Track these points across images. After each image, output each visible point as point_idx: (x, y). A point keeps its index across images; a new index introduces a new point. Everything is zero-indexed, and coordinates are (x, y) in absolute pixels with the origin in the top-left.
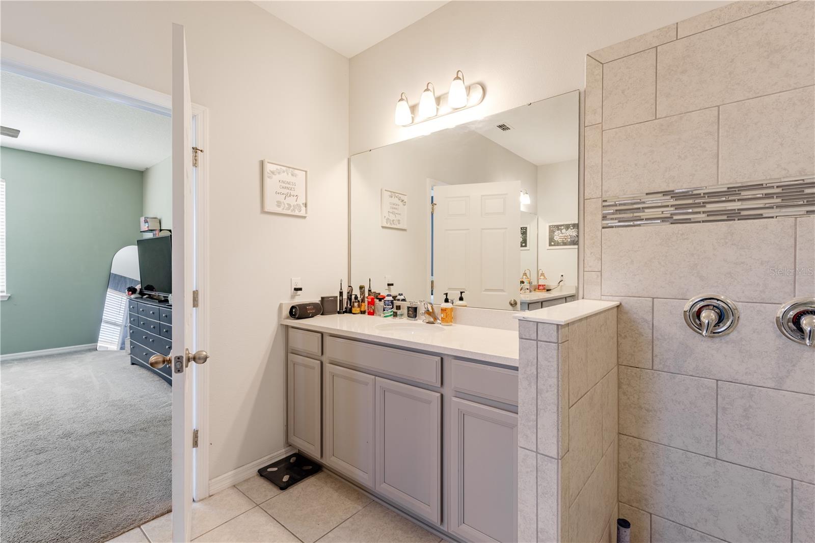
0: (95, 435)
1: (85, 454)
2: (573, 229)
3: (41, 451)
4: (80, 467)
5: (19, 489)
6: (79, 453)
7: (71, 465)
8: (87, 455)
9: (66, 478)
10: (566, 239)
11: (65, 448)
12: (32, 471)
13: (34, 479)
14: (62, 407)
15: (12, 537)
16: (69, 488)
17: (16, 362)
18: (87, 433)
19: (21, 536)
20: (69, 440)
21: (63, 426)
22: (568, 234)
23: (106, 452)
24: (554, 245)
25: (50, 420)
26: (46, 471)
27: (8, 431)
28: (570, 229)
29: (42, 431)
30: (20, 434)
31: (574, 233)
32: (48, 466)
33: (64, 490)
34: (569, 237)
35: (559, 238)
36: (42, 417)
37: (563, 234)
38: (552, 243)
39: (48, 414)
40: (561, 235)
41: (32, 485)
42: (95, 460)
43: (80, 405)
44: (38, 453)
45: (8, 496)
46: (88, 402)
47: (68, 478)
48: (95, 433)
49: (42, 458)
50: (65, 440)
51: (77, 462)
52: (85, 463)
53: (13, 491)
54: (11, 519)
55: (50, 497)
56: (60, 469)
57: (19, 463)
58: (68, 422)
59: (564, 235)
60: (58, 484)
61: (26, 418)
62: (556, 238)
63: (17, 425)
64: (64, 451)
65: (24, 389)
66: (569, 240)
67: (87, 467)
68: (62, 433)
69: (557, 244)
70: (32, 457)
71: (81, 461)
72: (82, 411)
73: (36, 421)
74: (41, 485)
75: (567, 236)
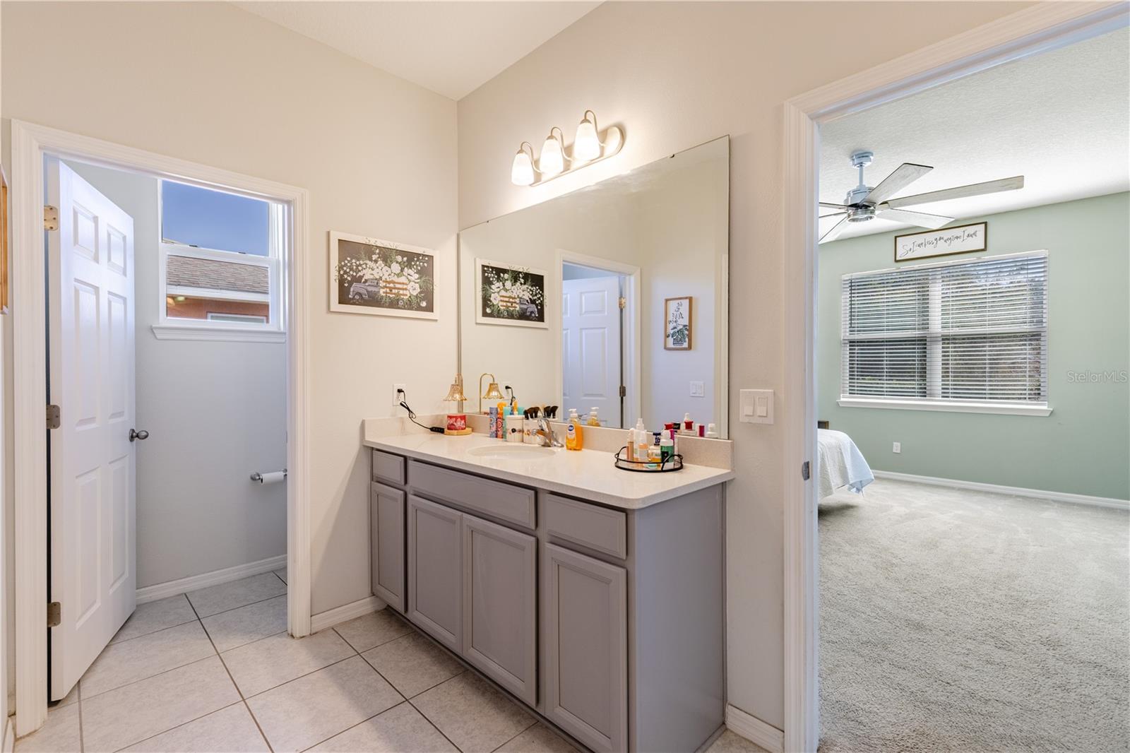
0: (1096, 670)
1: (1059, 690)
2: (525, 284)
3: (1004, 646)
4: (1039, 706)
5: (945, 681)
6: (1050, 682)
7: (1026, 693)
8: (1060, 695)
9: (1008, 708)
10: (512, 303)
11: (1036, 662)
12: (975, 666)
13: (971, 679)
14: (1074, 596)
15: (900, 737)
16: (1001, 729)
17: (1056, 505)
18: (1084, 658)
19: (909, 745)
20: (1051, 653)
21: (1055, 626)
22: (514, 295)
23: (1094, 711)
24: (491, 315)
25: (1045, 607)
26: (991, 679)
27: (987, 594)
28: (518, 284)
29: (1023, 617)
30: (996, 605)
31: (525, 293)
32: (997, 673)
33: (993, 725)
34: (518, 301)
35: (499, 298)
36: (1037, 596)
37: (506, 290)
38: (488, 311)
39: (1048, 596)
40: (503, 293)
41: (962, 687)
42: (1067, 712)
43: (1104, 606)
44: (999, 645)
45: (932, 680)
46: (1121, 606)
47: (1009, 711)
48: (1096, 665)
49: (999, 655)
50: (1044, 649)
51: (1039, 696)
52: (1049, 706)
53: (940, 678)
54: (915, 713)
55: (971, 720)
56: (1009, 690)
57: (970, 645)
58: (1067, 623)
59: (508, 294)
60: (991, 710)
61: (1018, 588)
62: (495, 299)
63: (1000, 592)
64: (1031, 665)
65: (1041, 546)
66: (518, 309)
67: (1047, 716)
68: (1047, 635)
69: (497, 314)
70: (988, 647)
71: (1045, 698)
72: (1101, 617)
73: (1026, 598)
74: (972, 695)
75: (515, 298)
